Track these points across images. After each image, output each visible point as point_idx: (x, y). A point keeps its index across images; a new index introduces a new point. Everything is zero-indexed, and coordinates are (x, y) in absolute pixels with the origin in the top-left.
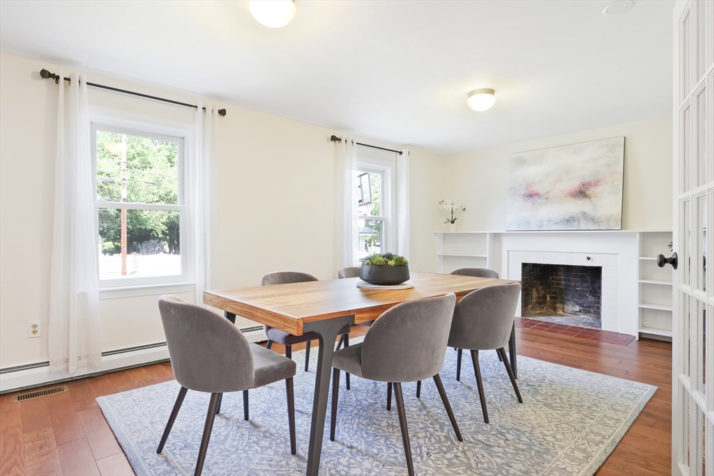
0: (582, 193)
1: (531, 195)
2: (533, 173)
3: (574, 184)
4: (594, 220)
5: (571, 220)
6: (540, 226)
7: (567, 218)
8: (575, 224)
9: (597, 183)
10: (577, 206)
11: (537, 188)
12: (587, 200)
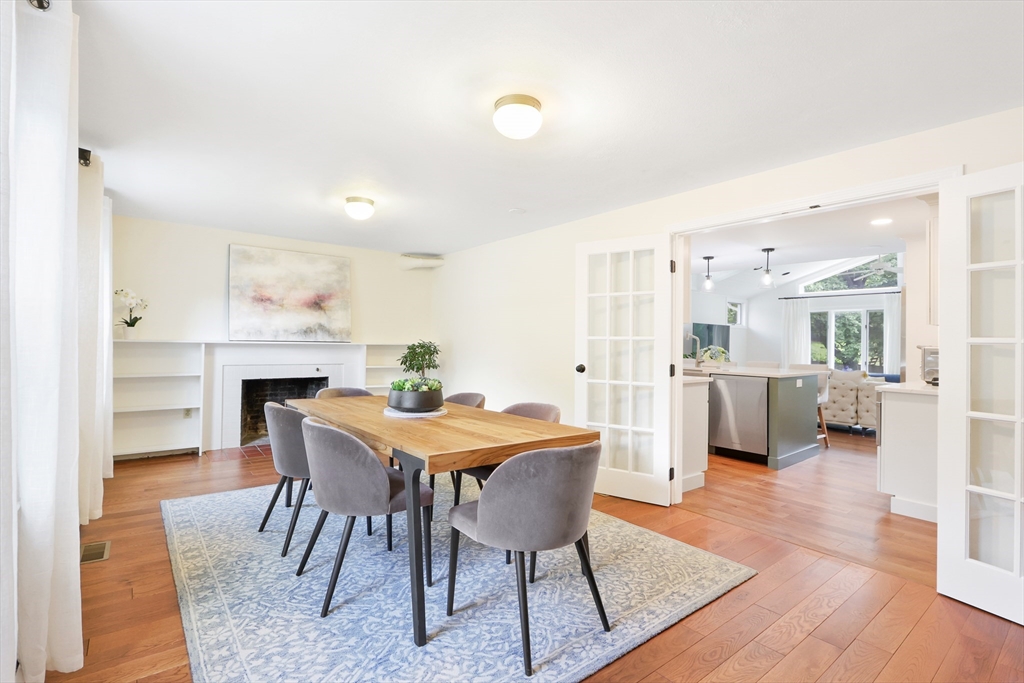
0: (317, 304)
1: (262, 299)
2: (264, 274)
3: (309, 294)
4: (328, 332)
5: (308, 331)
6: (276, 336)
7: (305, 328)
8: (313, 335)
9: (330, 296)
10: (312, 318)
11: (267, 293)
12: (322, 312)
